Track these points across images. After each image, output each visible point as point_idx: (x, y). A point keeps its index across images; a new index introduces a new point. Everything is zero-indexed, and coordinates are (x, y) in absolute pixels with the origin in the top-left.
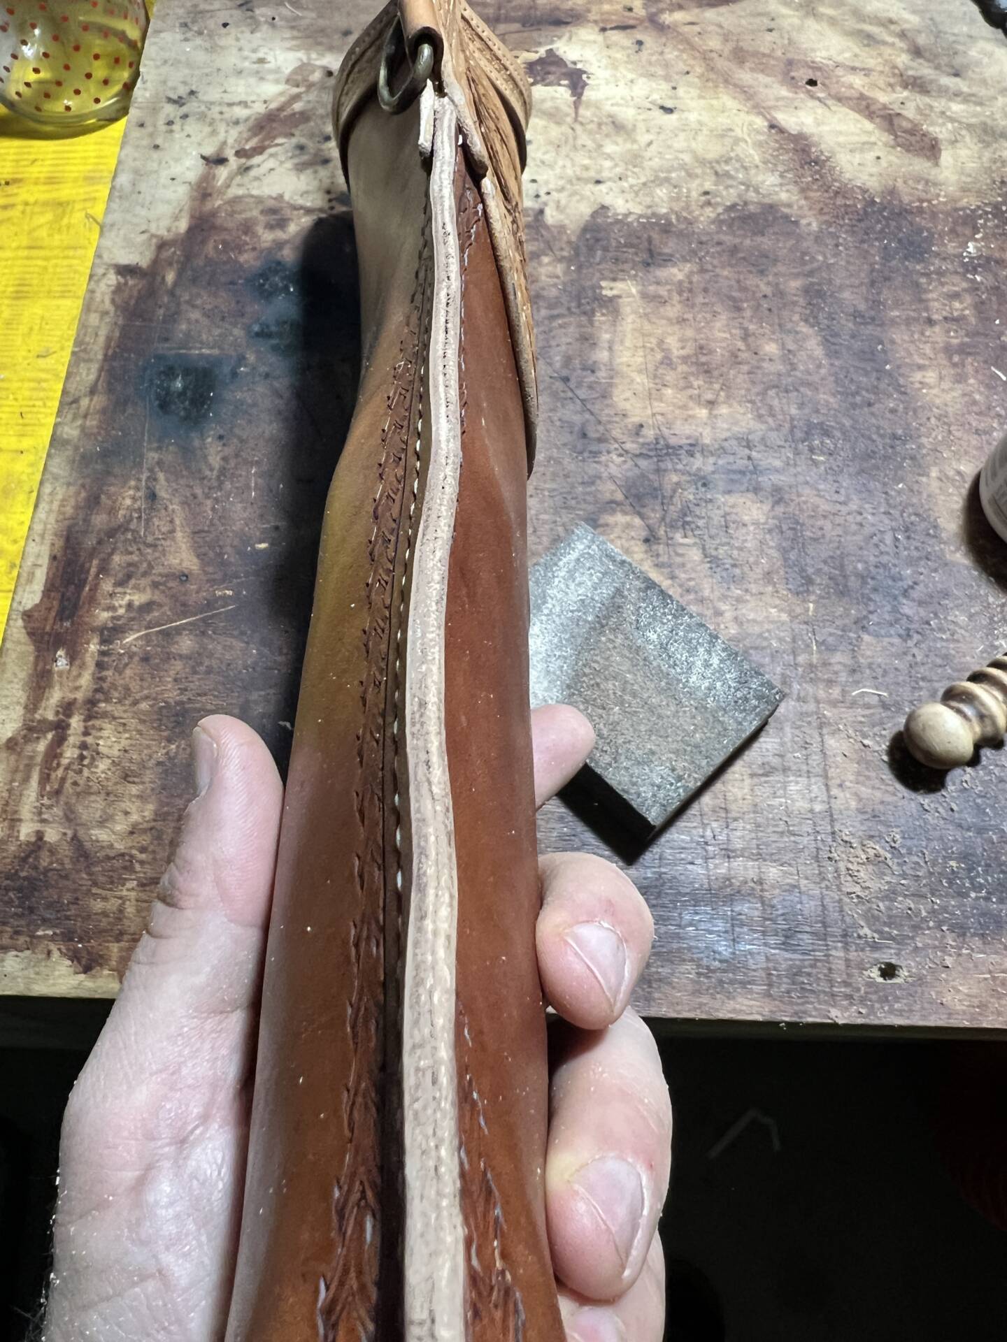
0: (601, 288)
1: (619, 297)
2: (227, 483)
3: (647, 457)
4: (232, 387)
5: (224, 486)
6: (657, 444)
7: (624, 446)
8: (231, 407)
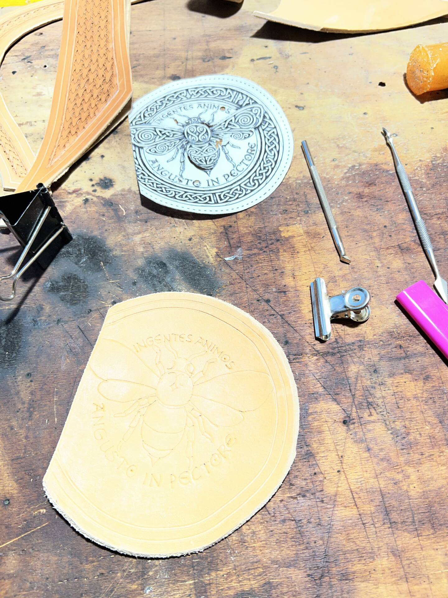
0: (281, 231)
1: (293, 237)
2: (35, 413)
3: (333, 354)
4: (34, 333)
5: (34, 416)
6: (338, 343)
7: (315, 347)
8: (35, 349)
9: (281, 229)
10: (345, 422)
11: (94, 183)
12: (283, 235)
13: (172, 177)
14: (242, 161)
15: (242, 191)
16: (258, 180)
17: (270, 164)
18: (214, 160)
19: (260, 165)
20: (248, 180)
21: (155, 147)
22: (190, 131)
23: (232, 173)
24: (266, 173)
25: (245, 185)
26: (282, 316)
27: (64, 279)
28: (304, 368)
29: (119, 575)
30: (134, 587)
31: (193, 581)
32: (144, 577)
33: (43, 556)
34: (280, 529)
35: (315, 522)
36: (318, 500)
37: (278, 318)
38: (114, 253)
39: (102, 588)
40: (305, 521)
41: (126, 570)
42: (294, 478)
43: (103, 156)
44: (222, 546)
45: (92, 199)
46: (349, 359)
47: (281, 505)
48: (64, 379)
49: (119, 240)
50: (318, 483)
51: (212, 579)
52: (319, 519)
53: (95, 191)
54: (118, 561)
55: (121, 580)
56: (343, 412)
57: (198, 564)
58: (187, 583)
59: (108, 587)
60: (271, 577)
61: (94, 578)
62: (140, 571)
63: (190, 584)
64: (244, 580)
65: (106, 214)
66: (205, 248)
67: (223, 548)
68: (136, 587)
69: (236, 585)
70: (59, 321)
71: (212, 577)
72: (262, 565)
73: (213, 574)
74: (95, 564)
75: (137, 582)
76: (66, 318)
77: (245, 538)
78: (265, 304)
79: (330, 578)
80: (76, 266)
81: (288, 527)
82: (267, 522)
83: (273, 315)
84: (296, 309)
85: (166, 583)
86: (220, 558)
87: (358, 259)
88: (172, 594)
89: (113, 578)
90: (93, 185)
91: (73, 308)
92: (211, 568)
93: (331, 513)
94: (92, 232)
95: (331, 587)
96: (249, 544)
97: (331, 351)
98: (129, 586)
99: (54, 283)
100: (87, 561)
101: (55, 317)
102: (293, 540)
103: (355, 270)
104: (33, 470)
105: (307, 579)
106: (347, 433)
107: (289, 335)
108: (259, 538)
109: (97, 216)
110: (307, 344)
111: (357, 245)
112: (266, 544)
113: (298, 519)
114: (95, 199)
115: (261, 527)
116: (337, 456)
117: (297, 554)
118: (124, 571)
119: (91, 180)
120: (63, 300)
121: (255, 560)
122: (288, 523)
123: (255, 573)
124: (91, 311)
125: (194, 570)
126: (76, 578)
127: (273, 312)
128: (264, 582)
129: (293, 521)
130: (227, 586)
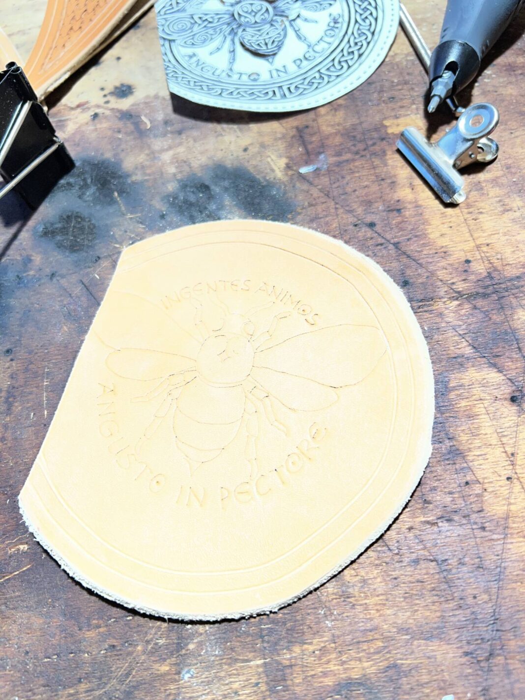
0: (386, 127)
2: (16, 404)
3: (485, 296)
4: (18, 293)
5: (14, 408)
6: (492, 278)
7: (454, 287)
8: (18, 316)
9: (387, 123)
10: (513, 399)
11: (106, 92)
12: (390, 131)
13: (217, 73)
14: (321, 39)
15: (323, 79)
16: (346, 61)
17: (364, 37)
18: (279, 41)
19: (349, 41)
20: (331, 64)
21: (193, 39)
22: (243, 11)
23: (307, 56)
24: (359, 49)
25: (328, 69)
26: (396, 245)
27: (61, 218)
28: (438, 320)
29: (139, 648)
30: (165, 668)
31: (262, 661)
32: (180, 653)
33: (21, 616)
34: (411, 576)
35: (472, 562)
36: (474, 527)
37: (389, 248)
38: (134, 178)
39: (113, 669)
40: (453, 562)
41: (152, 640)
42: (431, 490)
43: (119, 58)
44: (310, 603)
45: (103, 113)
46: (514, 301)
47: (411, 535)
48: (58, 355)
49: (141, 160)
50: (473, 499)
51: (295, 658)
52: (480, 557)
53: (107, 102)
54: (138, 626)
55: (143, 657)
56: (510, 384)
57: (270, 632)
58: (252, 663)
59: (122, 668)
60: (399, 656)
61: (99, 653)
62: (174, 643)
63: (258, 666)
64: (351, 660)
65: (123, 130)
66: (269, 160)
67: (313, 606)
68: (167, 668)
69: (336, 668)
70: (53, 275)
71: (294, 655)
72: (382, 635)
73: (297, 649)
74: (101, 630)
75: (168, 661)
76: (64, 271)
77: (350, 590)
78: (368, 229)
79: (506, 659)
80: (79, 201)
81: (424, 571)
82: (387, 563)
83: (381, 244)
84: (418, 234)
85: (217, 663)
86: (308, 622)
87: (516, 155)
88: (227, 682)
89: (129, 654)
90: (105, 96)
91: (74, 257)
92: (293, 640)
93: (499, 548)
94: (102, 154)
95: (509, 673)
96: (356, 600)
97: (481, 291)
98: (156, 666)
99: (48, 225)
100: (89, 625)
101: (48, 271)
102: (433, 592)
103: (513, 170)
104: (10, 486)
105: (464, 660)
106: (519, 416)
107: (409, 272)
108: (375, 590)
109: (109, 133)
110: (440, 283)
111: (513, 136)
112: (387, 600)
113: (440, 558)
114: (108, 113)
115: (376, 571)
116: (504, 455)
117: (443, 617)
118: (148, 642)
119: (102, 89)
120: (59, 247)
121: (369, 626)
122: (423, 565)
123: (369, 649)
124: (99, 258)
125: (263, 642)
126: (72, 653)
127: (380, 240)
128: (385, 664)
129: (432, 561)
130: (320, 670)
